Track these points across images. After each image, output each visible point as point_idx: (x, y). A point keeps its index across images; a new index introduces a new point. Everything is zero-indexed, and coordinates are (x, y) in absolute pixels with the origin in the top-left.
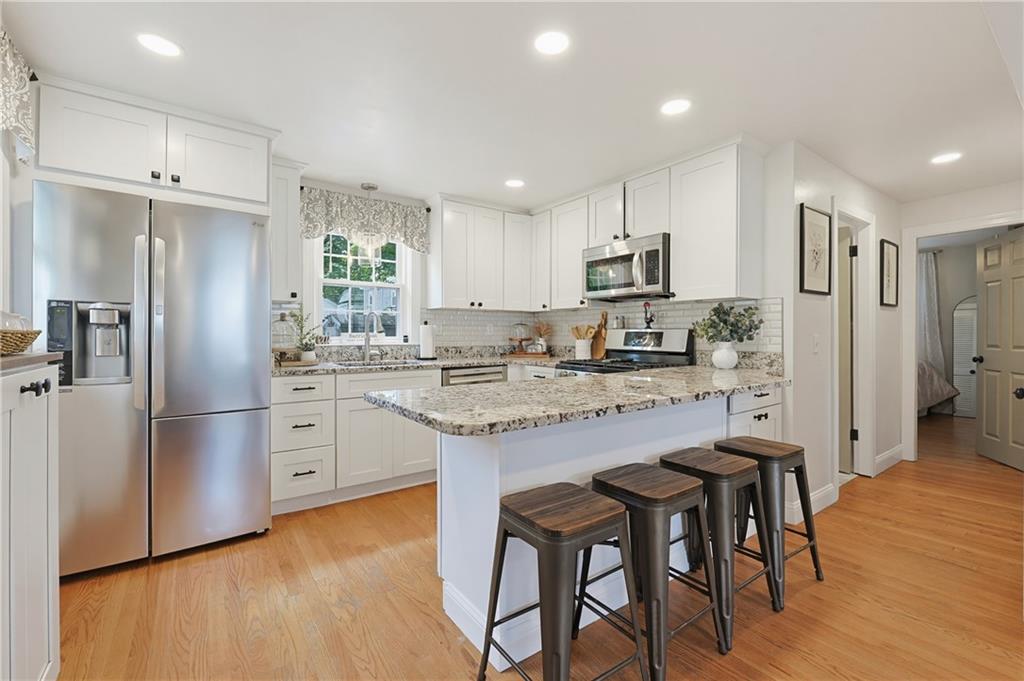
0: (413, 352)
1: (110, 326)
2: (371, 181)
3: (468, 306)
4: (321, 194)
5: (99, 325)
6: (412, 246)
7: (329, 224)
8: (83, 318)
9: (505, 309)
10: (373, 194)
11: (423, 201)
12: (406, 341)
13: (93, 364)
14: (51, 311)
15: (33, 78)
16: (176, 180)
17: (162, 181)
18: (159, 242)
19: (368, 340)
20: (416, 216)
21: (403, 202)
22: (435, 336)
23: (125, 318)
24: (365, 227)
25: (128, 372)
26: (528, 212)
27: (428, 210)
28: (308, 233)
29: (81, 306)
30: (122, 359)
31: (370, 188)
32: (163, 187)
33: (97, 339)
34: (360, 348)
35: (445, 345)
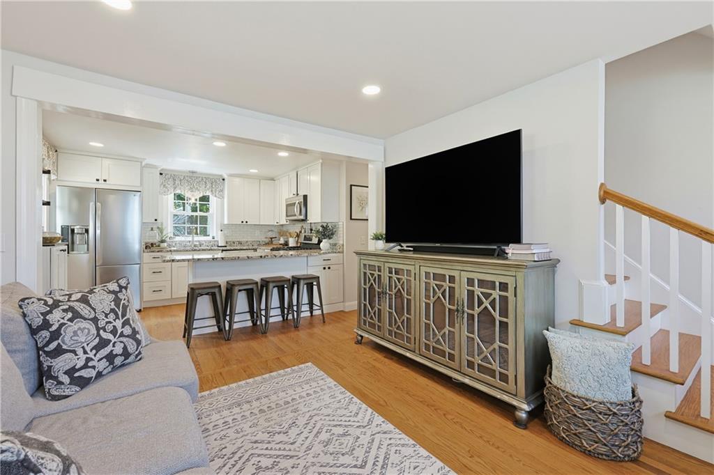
0: (216, 243)
1: (81, 234)
2: (195, 170)
3: (240, 223)
4: (171, 176)
5: (78, 234)
6: (216, 196)
7: (175, 188)
8: (73, 231)
9: (261, 224)
10: (195, 175)
11: (221, 176)
12: (214, 238)
13: (75, 246)
14: (62, 228)
15: (56, 151)
16: (105, 181)
17: (100, 182)
18: (98, 204)
19: (193, 239)
20: (217, 182)
21: (211, 177)
22: (226, 236)
23: (87, 231)
24: (191, 190)
25: (88, 250)
26: (273, 179)
27: (224, 180)
28: (165, 193)
29: (72, 227)
30: (86, 246)
31: (193, 172)
32: (101, 183)
33: (77, 238)
34: (190, 242)
35: (234, 240)
